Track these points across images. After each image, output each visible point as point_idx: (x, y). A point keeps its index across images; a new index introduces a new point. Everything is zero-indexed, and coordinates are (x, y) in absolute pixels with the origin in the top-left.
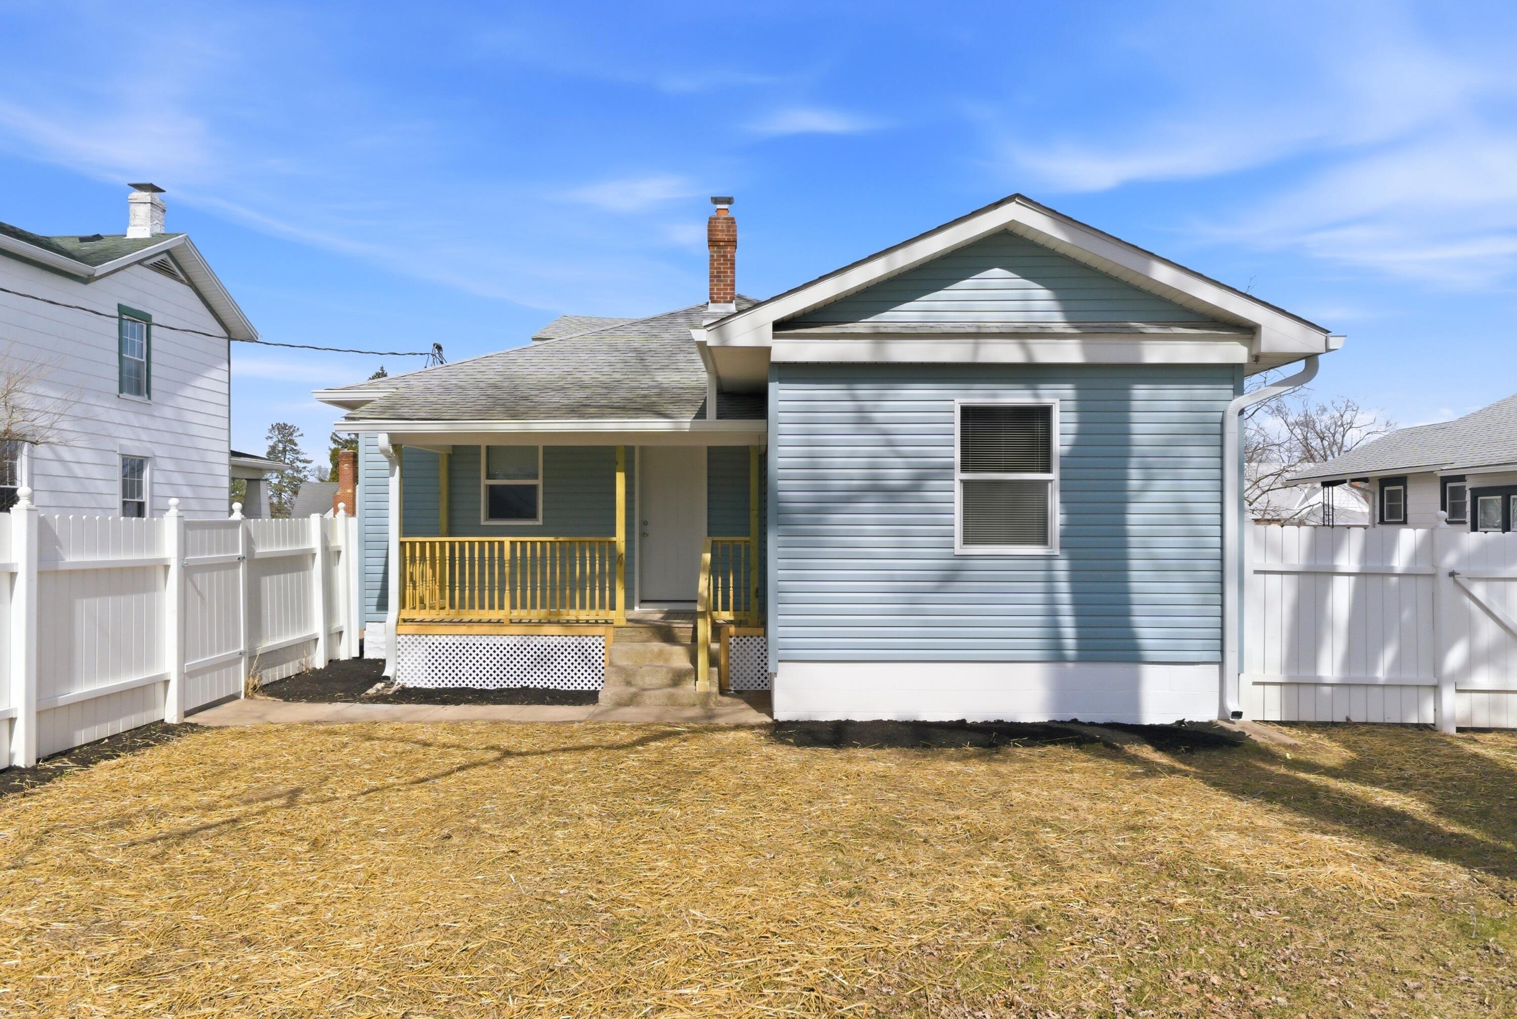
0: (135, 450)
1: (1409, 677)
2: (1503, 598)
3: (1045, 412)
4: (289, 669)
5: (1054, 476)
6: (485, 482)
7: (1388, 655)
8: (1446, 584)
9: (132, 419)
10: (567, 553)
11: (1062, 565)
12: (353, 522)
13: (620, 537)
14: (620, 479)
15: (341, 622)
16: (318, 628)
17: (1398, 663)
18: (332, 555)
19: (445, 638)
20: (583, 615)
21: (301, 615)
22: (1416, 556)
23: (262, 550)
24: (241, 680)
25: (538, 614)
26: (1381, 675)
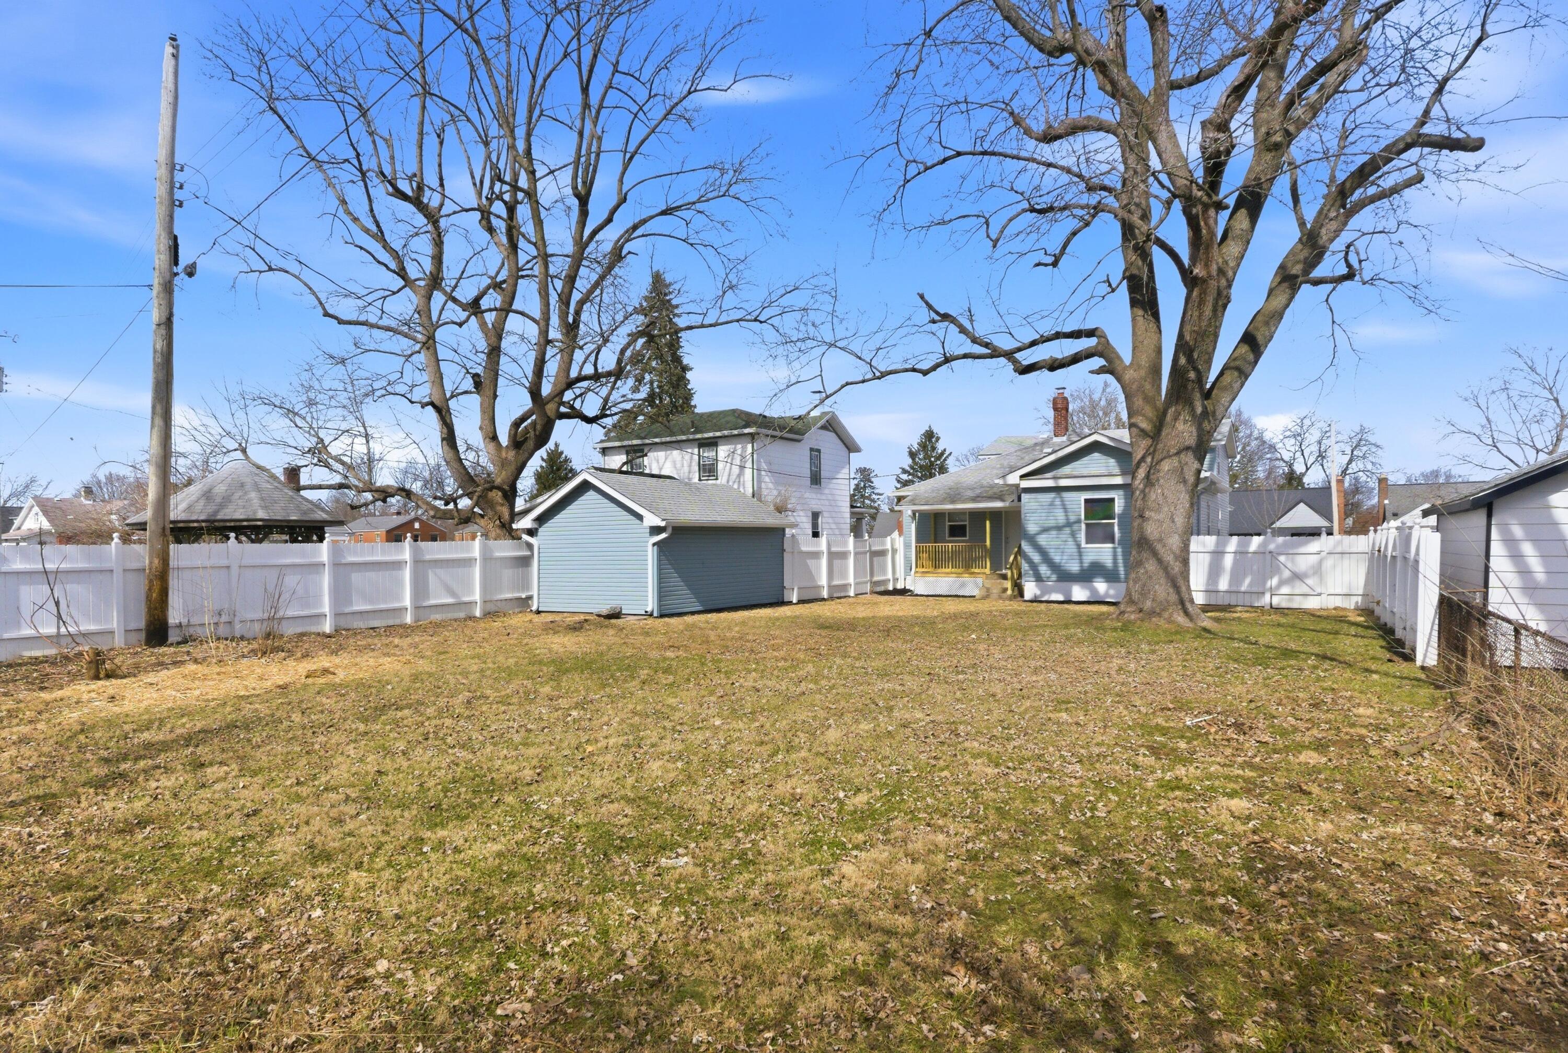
0: (816, 508)
1: (1255, 589)
2: (1293, 561)
3: (1112, 500)
4: (882, 589)
5: (1116, 521)
6: (948, 524)
7: (1247, 581)
8: (1268, 557)
9: (814, 496)
10: (971, 549)
11: (1119, 550)
12: (902, 539)
13: (988, 543)
14: (988, 523)
15: (898, 575)
16: (890, 576)
17: (1251, 585)
18: (894, 551)
19: (931, 578)
20: (976, 570)
21: (884, 571)
22: (1259, 546)
23: (873, 549)
24: (868, 588)
25: (960, 570)
26: (1243, 589)
